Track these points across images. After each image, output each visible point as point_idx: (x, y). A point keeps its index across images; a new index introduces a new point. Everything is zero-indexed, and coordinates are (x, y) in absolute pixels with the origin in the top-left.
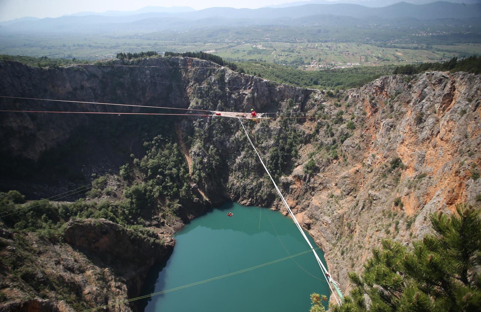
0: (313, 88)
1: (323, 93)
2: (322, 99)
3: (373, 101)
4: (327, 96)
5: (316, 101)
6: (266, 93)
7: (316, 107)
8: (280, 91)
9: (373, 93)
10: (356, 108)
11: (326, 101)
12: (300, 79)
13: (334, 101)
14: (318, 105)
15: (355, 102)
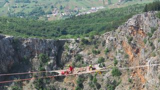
0: (65, 38)
1: (77, 41)
2: (78, 49)
3: (132, 42)
4: (83, 44)
5: (71, 51)
6: (12, 51)
7: (73, 59)
8: (28, 47)
9: (130, 34)
10: (117, 52)
11: (82, 50)
12: (46, 31)
13: (91, 48)
14: (75, 56)
15: (113, 46)
